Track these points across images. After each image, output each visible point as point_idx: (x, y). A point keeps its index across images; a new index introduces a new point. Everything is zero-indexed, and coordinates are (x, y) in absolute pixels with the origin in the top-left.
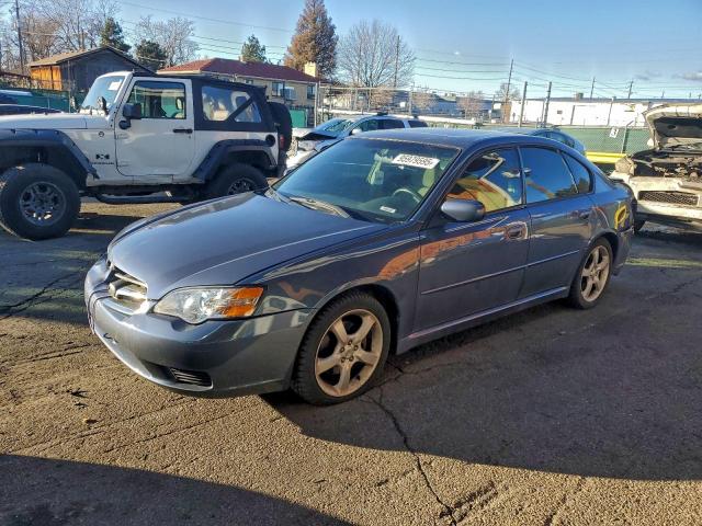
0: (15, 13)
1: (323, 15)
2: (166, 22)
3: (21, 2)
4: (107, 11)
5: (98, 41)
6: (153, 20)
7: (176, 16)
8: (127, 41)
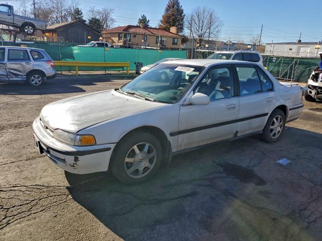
0: (33, 6)
1: (178, 4)
2: (101, 10)
3: (36, 1)
4: (75, 5)
5: (70, 20)
6: (95, 9)
7: (106, 7)
8: (84, 18)
